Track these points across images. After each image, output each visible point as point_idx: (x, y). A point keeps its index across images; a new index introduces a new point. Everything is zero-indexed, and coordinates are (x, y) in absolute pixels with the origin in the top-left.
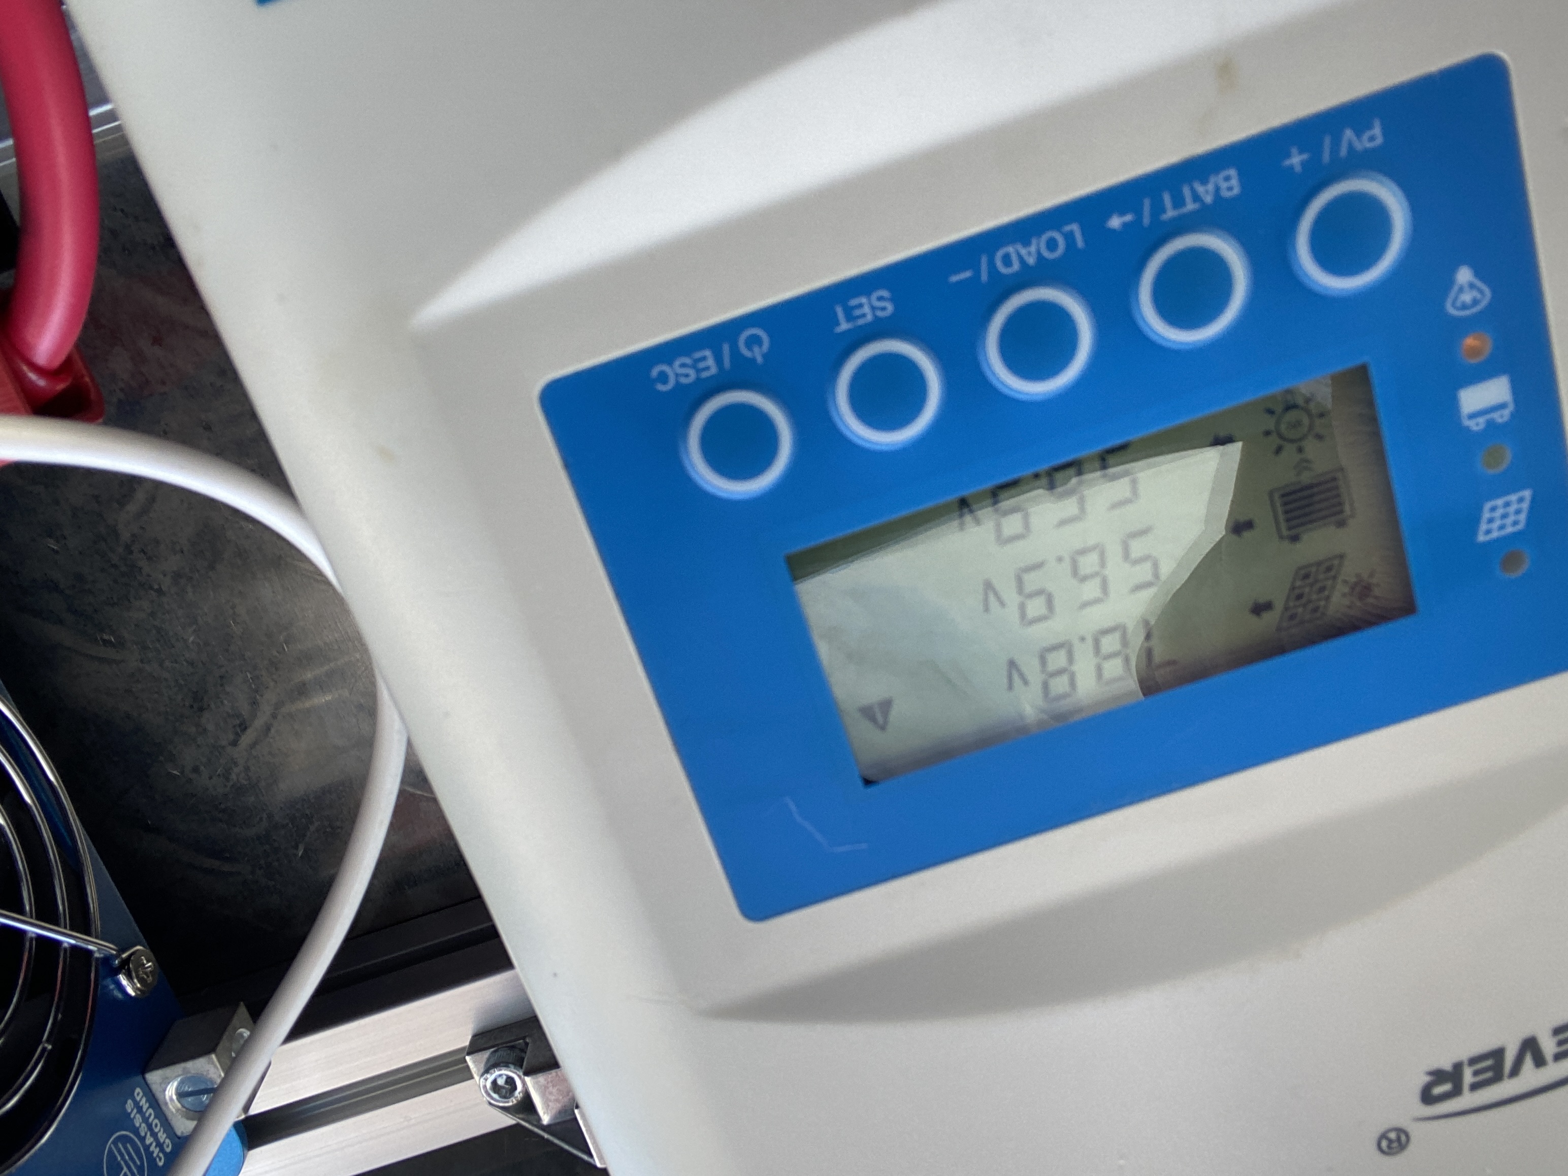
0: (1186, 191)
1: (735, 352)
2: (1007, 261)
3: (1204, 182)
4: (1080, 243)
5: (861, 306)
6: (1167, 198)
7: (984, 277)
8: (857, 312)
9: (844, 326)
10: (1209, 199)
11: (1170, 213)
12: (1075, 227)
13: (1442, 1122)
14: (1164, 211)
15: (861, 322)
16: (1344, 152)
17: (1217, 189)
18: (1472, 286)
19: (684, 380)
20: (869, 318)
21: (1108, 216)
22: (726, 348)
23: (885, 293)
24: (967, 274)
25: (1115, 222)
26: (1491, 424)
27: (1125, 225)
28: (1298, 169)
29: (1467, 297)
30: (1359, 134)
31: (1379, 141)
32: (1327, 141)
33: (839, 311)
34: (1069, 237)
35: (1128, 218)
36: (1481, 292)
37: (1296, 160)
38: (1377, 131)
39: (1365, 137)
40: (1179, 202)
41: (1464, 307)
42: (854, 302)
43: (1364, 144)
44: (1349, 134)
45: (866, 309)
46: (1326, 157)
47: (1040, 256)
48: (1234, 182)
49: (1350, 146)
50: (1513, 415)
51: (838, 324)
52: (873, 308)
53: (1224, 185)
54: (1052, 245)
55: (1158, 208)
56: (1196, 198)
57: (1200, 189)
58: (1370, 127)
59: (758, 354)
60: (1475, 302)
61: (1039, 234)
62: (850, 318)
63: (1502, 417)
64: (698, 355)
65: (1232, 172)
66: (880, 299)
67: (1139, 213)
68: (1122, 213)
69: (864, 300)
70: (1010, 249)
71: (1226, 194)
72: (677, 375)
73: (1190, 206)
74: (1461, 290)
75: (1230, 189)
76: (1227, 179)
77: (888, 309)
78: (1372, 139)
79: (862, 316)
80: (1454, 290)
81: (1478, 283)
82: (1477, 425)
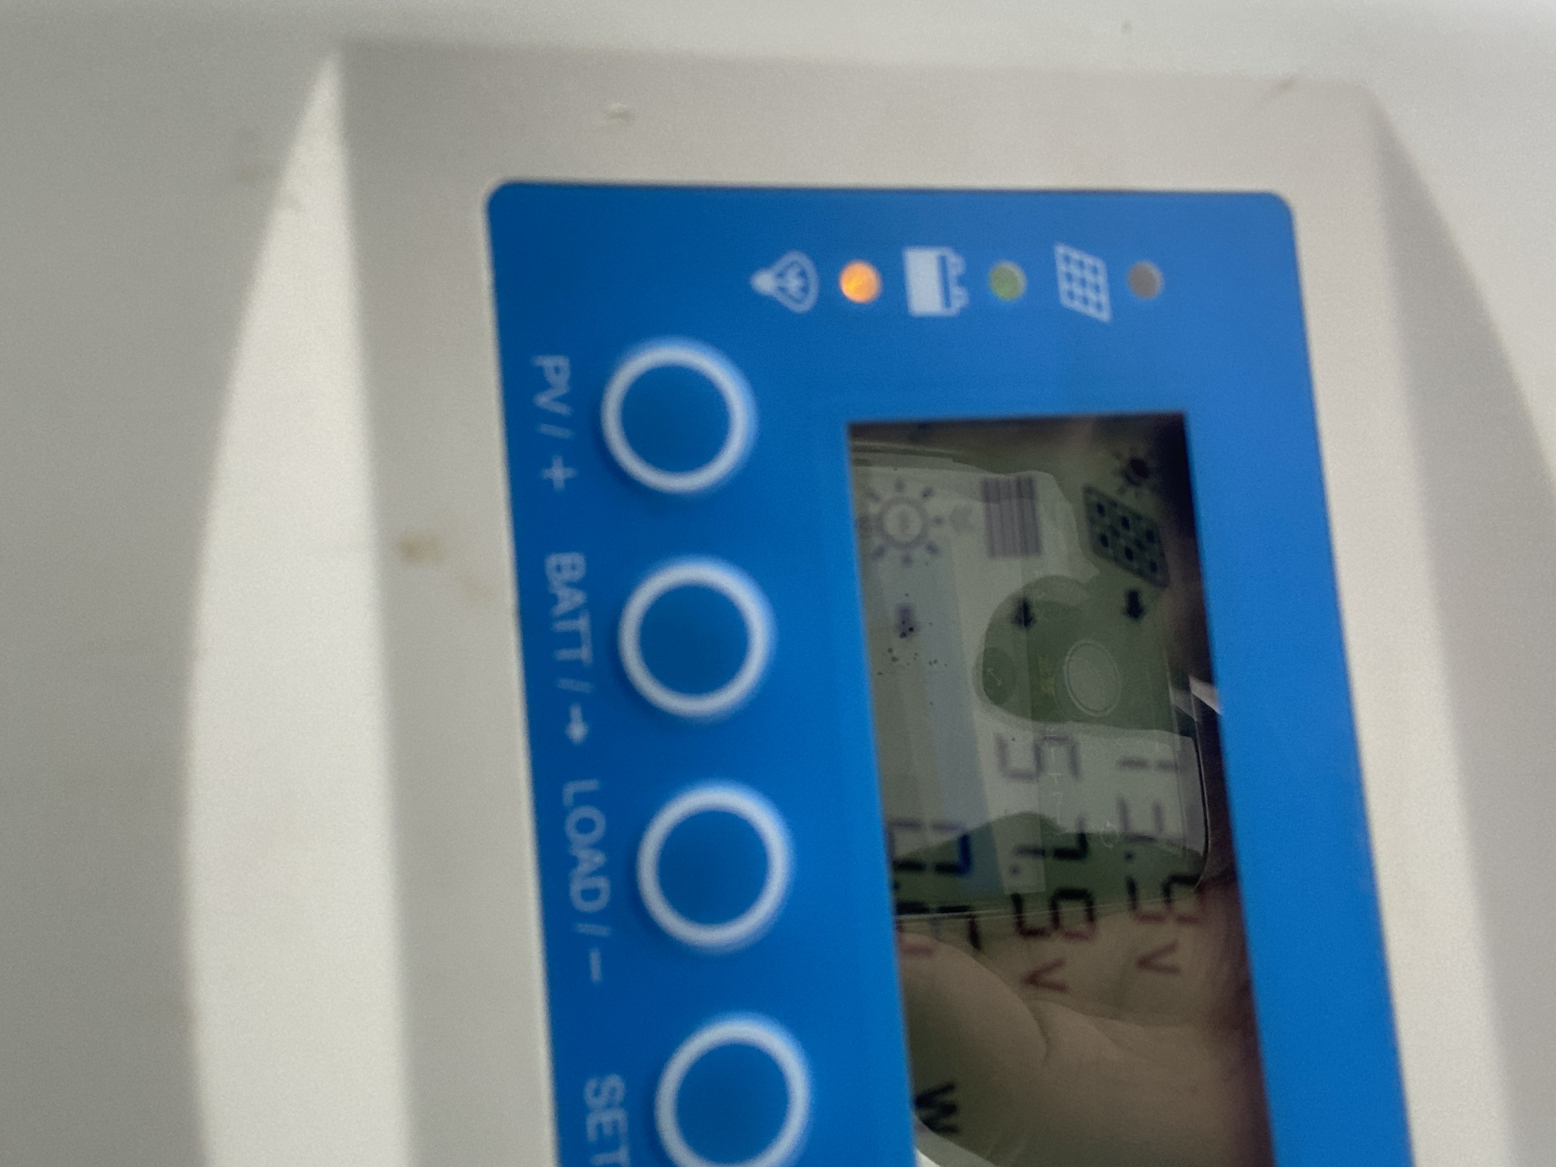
0: (562, 626)
2: (590, 894)
3: (554, 600)
4: (590, 785)
5: (600, 1127)
6: (565, 654)
7: (603, 931)
8: (608, 1131)
9: (623, 1155)
10: (579, 598)
11: (585, 653)
12: (571, 789)
14: (578, 662)
15: (623, 1127)
16: (563, 409)
17: (570, 584)
18: (781, 275)
20: (620, 1115)
21: (566, 741)
23: (591, 1085)
24: (595, 960)
25: (577, 731)
26: (962, 281)
27: (586, 718)
28: (570, 473)
29: (794, 283)
30: (545, 386)
31: (562, 362)
32: (546, 429)
33: (601, 1158)
34: (581, 799)
35: (576, 712)
36: (792, 264)
37: (558, 473)
38: (548, 363)
39: (552, 377)
40: (573, 639)
41: (805, 290)
42: (591, 1133)
43: (560, 382)
44: (543, 400)
45: (607, 1116)
46: (563, 433)
47: (596, 846)
48: (566, 559)
49: (562, 399)
50: (957, 250)
52: (609, 1106)
53: (567, 575)
54: (585, 826)
55: (574, 669)
56: (573, 614)
57: (563, 606)
58: (541, 369)
60: (803, 274)
61: (566, 843)
62: (613, 1145)
63: (956, 264)
65: (552, 561)
66: (597, 1093)
67: (574, 696)
68: (567, 720)
69: (592, 1122)
70: (576, 887)
71: (578, 574)
73: (582, 624)
74: (782, 289)
75: (573, 567)
76: (559, 569)
77: (615, 1083)
78: (557, 370)
79: (615, 1124)
80: (781, 298)
81: (779, 266)
82: (960, 298)
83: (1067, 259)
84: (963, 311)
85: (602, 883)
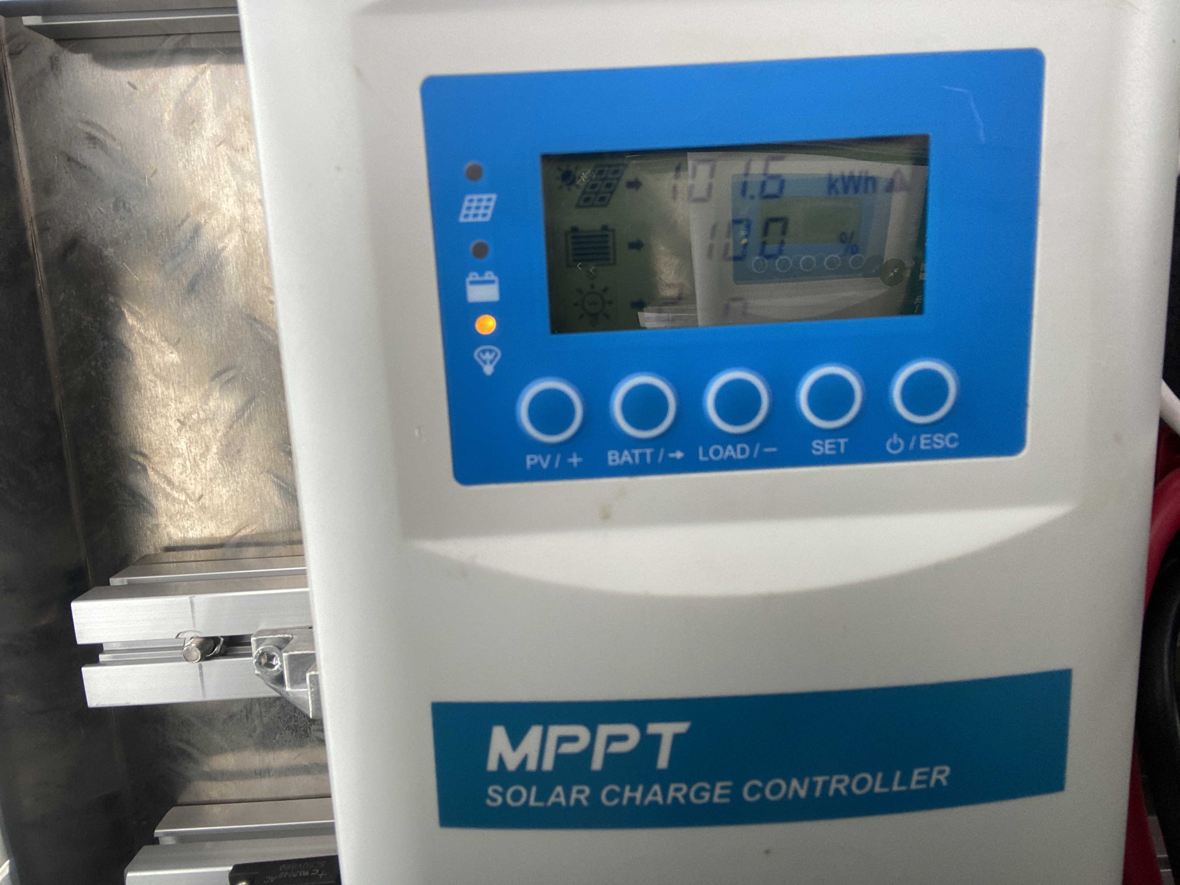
0: (637, 460)
1: (907, 444)
2: (743, 451)
3: (626, 462)
4: (701, 450)
5: (830, 449)
6: (648, 460)
7: (758, 446)
8: (833, 446)
9: (842, 441)
10: (626, 453)
11: (648, 451)
12: (701, 458)
14: (652, 454)
15: (833, 441)
16: (548, 457)
17: (620, 457)
19: (941, 435)
20: (827, 441)
21: (682, 459)
22: (912, 446)
23: (815, 452)
24: (767, 450)
25: (679, 455)
26: (481, 274)
27: (674, 452)
28: (575, 455)
29: (488, 356)
30: (539, 463)
31: (528, 457)
32: (557, 465)
33: (842, 450)
34: (706, 454)
35: (671, 455)
36: (479, 357)
37: (575, 460)
38: (529, 463)
39: (536, 461)
40: (643, 456)
41: (491, 351)
42: (833, 452)
43: (537, 458)
44: (545, 466)
45: (827, 446)
46: (558, 458)
47: (725, 449)
48: (610, 458)
49: (544, 458)
50: (467, 276)
51: (846, 443)
52: (823, 446)
53: (616, 457)
54: (716, 452)
55: (654, 456)
56: (633, 456)
57: (629, 459)
58: (532, 466)
59: (895, 439)
60: (484, 352)
61: (722, 460)
62: (838, 445)
63: (473, 276)
64: (928, 447)
65: (610, 463)
66: (818, 450)
67: (665, 456)
68: (675, 459)
69: (827, 452)
70: (740, 457)
71: (617, 453)
72: (944, 440)
73: (637, 452)
74: (491, 362)
75: (613, 455)
76: (614, 461)
77: (815, 443)
78: (532, 459)
79: (831, 444)
80: (495, 363)
81: (481, 363)
82: (489, 275)
83: (466, 216)
84: (496, 274)
85: (739, 447)
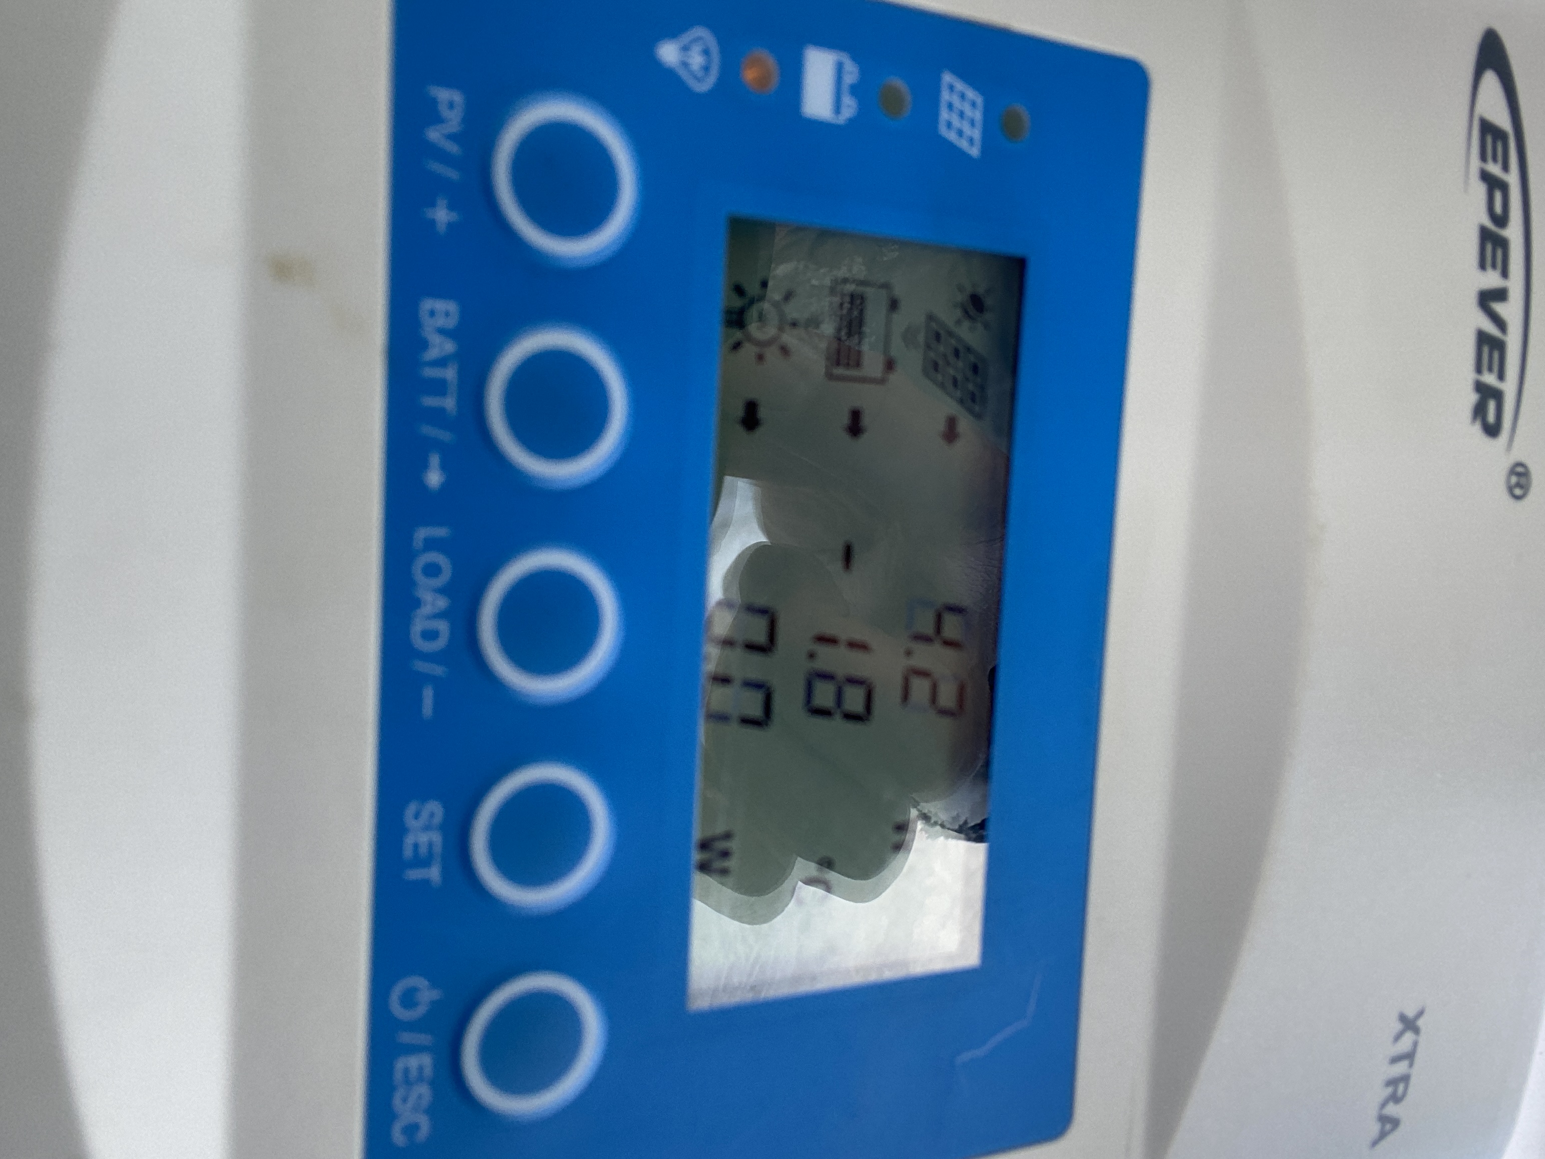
0: (430, 373)
1: (411, 1026)
2: (430, 635)
3: (424, 345)
4: (441, 532)
5: (416, 846)
6: (430, 401)
7: (438, 670)
8: (423, 850)
9: (434, 873)
10: (449, 347)
11: (449, 403)
12: (422, 534)
13: (1521, 421)
14: (442, 411)
15: (438, 848)
16: (453, 148)
17: (442, 331)
18: (685, 49)
19: (425, 1103)
20: (436, 838)
21: (422, 486)
22: (406, 1037)
23: (412, 808)
24: (428, 695)
25: (434, 478)
26: (855, 90)
27: (444, 467)
28: (453, 217)
29: (696, 60)
30: (437, 119)
31: (457, 97)
32: (436, 167)
34: (431, 544)
35: (435, 460)
36: (698, 39)
37: (442, 215)
38: (443, 94)
39: (445, 112)
40: (439, 387)
41: (706, 69)
42: (408, 852)
43: (453, 119)
44: (434, 135)
45: (424, 837)
46: (452, 174)
47: (442, 591)
48: (440, 305)
49: (451, 137)
50: (854, 58)
51: (426, 882)
52: (427, 828)
53: (440, 322)
54: (432, 570)
55: (437, 416)
56: (441, 362)
57: (433, 354)
58: (434, 102)
59: (427, 995)
60: (706, 52)
61: (413, 584)
62: (425, 863)
63: (852, 73)
64: (398, 1075)
65: (428, 304)
66: (417, 816)
67: (434, 444)
68: (425, 466)
69: (409, 840)
70: (418, 626)
71: (451, 323)
72: (415, 1110)
73: (450, 374)
74: (685, 65)
75: (447, 314)
76: (432, 313)
77: (434, 809)
78: (451, 105)
79: (430, 845)
80: (683, 74)
81: (686, 38)
82: (850, 108)
83: (951, 88)
84: (851, 121)
85: (443, 627)
